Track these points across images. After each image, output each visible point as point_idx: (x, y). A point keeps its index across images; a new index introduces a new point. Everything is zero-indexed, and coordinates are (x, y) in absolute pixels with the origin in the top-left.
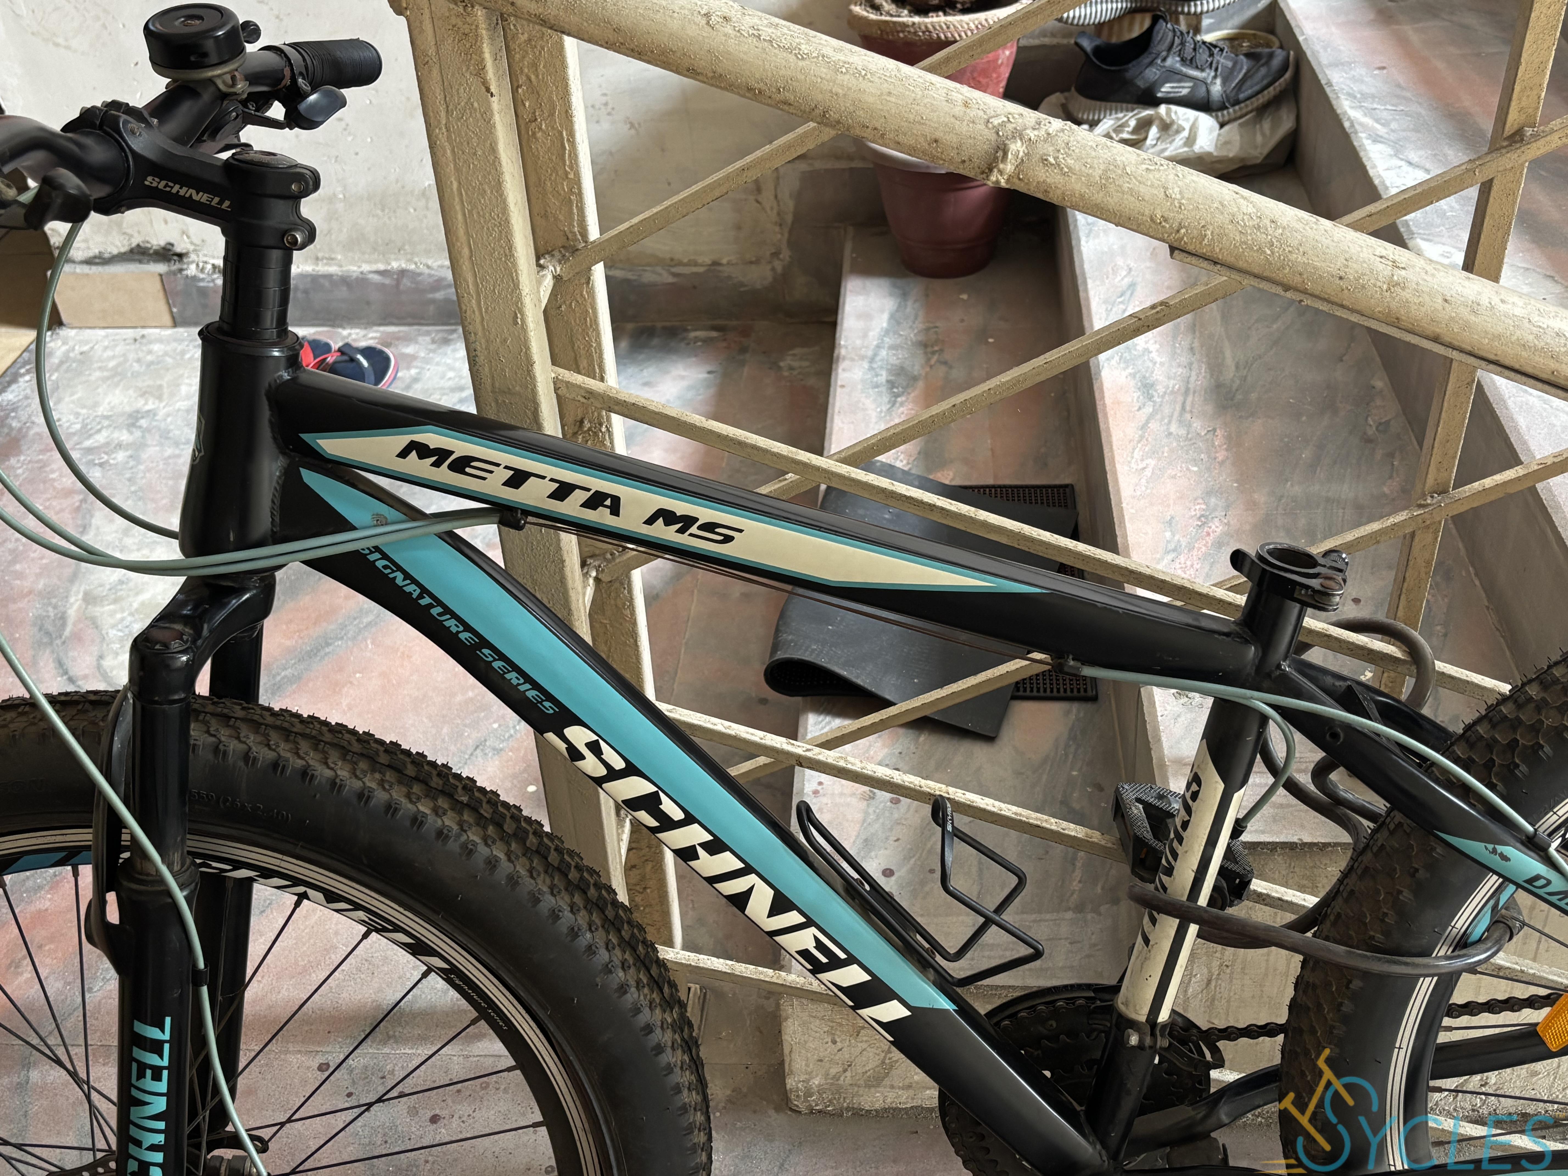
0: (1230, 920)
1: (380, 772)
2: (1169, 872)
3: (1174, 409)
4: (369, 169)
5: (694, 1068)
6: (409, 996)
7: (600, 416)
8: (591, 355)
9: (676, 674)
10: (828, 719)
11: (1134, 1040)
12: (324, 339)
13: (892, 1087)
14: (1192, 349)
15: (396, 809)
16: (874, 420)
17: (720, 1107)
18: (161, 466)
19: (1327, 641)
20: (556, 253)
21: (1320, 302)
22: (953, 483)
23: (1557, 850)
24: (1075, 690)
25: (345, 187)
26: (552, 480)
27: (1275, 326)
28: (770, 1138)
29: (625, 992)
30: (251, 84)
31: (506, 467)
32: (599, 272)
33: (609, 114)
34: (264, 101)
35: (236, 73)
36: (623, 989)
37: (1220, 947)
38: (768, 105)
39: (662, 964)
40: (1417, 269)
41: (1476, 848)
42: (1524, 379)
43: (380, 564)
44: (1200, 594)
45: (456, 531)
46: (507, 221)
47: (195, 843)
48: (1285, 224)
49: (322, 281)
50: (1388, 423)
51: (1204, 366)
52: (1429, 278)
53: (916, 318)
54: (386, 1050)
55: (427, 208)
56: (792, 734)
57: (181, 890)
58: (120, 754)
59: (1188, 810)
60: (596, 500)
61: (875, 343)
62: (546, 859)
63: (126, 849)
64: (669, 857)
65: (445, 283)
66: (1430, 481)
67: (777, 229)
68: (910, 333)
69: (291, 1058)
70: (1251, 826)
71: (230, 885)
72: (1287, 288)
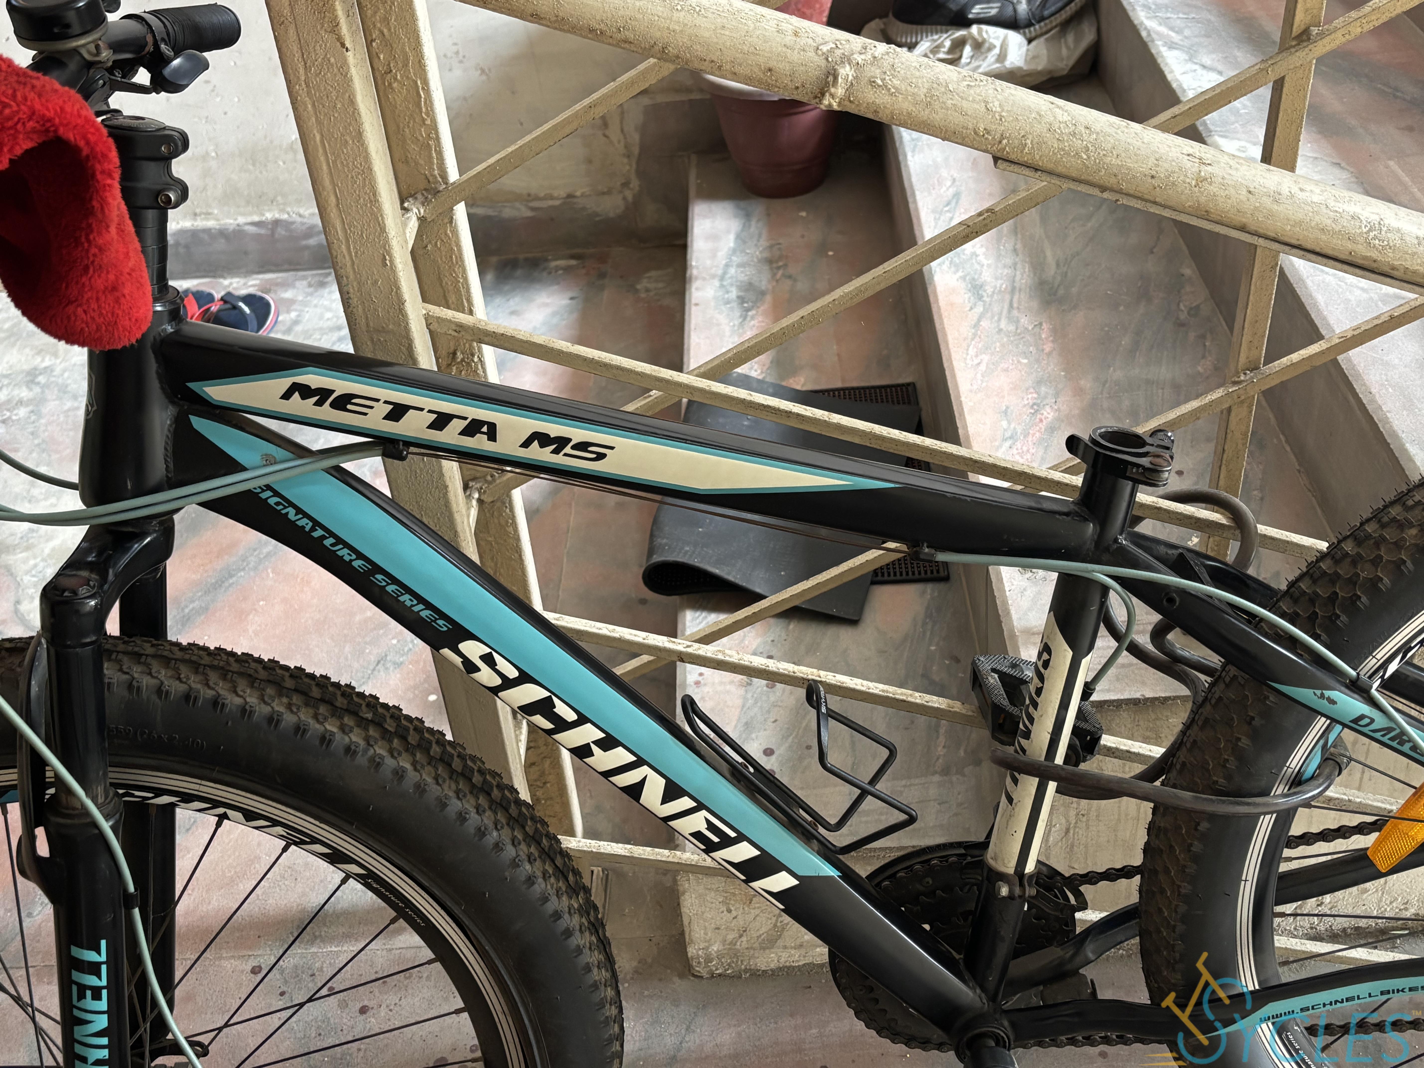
0: (1085, 775)
1: (287, 697)
2: (1027, 735)
3: (1003, 307)
4: (238, 127)
5: (602, 947)
6: (333, 899)
7: (471, 347)
8: (459, 290)
9: (560, 581)
10: (704, 614)
11: (1004, 891)
12: (207, 289)
13: (785, 947)
14: (1015, 250)
15: (305, 730)
16: (728, 334)
17: (628, 977)
18: (62, 419)
19: (1158, 513)
20: (419, 196)
21: (1135, 200)
22: (804, 389)
23: (1377, 690)
24: (929, 572)
25: (217, 145)
26: (430, 411)
27: (1089, 225)
28: (676, 1003)
29: (533, 883)
30: (115, 52)
31: (386, 402)
32: (461, 212)
33: (461, 62)
34: (129, 68)
35: (100, 43)
36: (530, 881)
37: (1075, 799)
38: (610, 44)
39: (565, 854)
40: (1222, 165)
41: (1305, 694)
42: (1325, 260)
43: (272, 501)
44: (1039, 478)
45: (342, 465)
46: (370, 169)
47: (116, 775)
48: (1098, 130)
49: (202, 235)
50: (1198, 307)
51: (1027, 265)
52: (1233, 172)
53: (760, 235)
54: (314, 950)
55: (295, 161)
56: (673, 633)
57: (107, 820)
58: (39, 697)
59: (1041, 678)
60: (473, 428)
61: (724, 262)
62: (450, 765)
63: (51, 785)
64: (566, 757)
65: (317, 230)
66: (1243, 359)
67: (626, 160)
68: (756, 251)
69: (225, 963)
70: (1099, 687)
71: (153, 812)
72: (1103, 189)
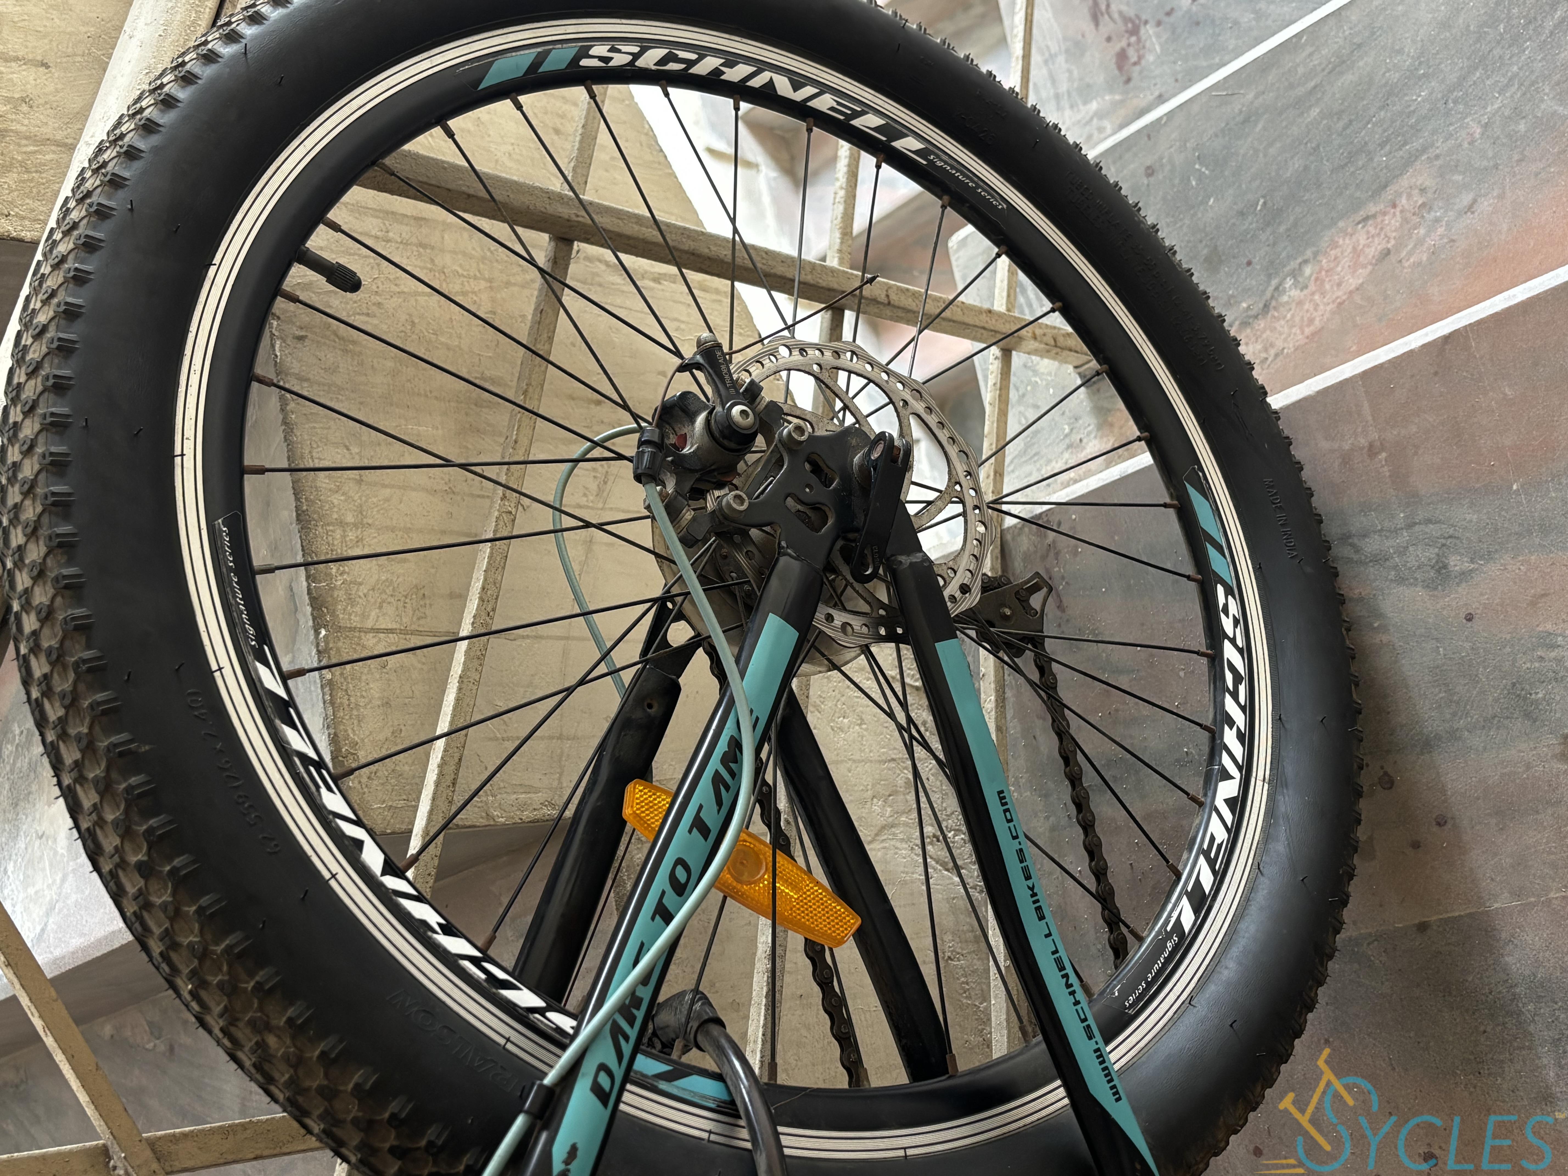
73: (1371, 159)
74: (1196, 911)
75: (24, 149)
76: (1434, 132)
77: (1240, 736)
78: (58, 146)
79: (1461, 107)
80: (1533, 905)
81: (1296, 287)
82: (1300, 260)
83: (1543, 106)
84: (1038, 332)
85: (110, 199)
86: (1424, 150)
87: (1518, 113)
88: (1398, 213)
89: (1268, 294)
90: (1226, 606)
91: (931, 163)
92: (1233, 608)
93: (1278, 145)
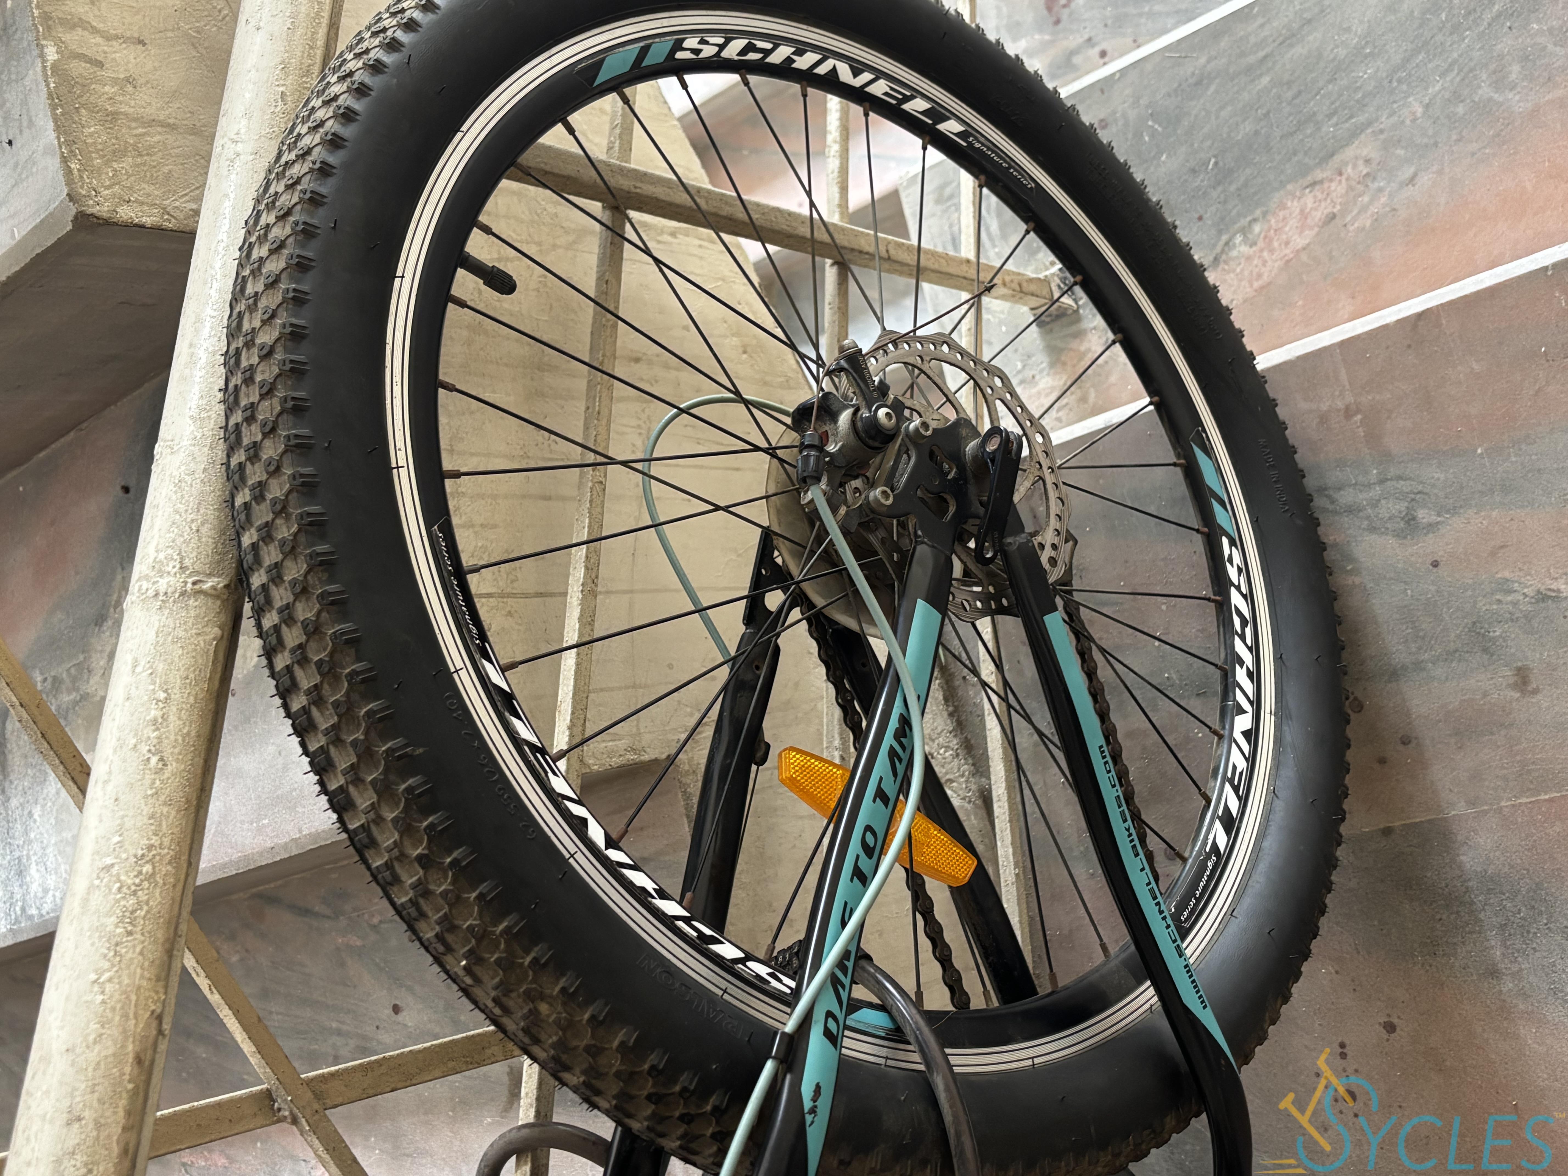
41: (816, 1134)
73: (1319, 129)
74: (1228, 831)
75: (135, 132)
76: (1378, 108)
77: (1250, 674)
78: (162, 126)
79: (1404, 87)
80: (1485, 812)
81: (1245, 244)
82: (1249, 218)
83: (1480, 92)
84: (1008, 279)
85: (312, 218)
86: (1369, 124)
87: (1457, 97)
88: (1344, 181)
89: (1219, 249)
90: (1230, 556)
91: (970, 144)
92: (1237, 559)
93: (1229, 108)
